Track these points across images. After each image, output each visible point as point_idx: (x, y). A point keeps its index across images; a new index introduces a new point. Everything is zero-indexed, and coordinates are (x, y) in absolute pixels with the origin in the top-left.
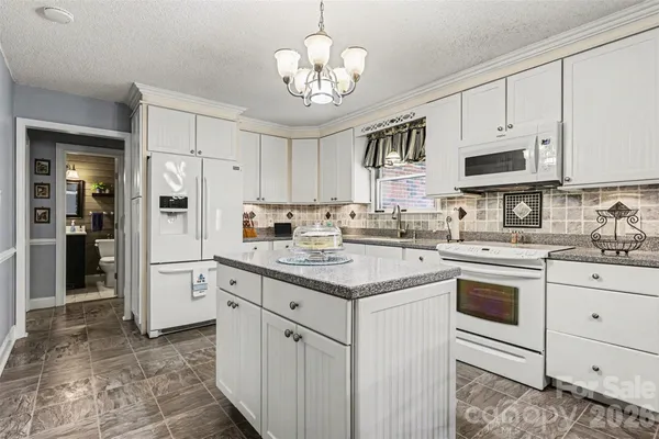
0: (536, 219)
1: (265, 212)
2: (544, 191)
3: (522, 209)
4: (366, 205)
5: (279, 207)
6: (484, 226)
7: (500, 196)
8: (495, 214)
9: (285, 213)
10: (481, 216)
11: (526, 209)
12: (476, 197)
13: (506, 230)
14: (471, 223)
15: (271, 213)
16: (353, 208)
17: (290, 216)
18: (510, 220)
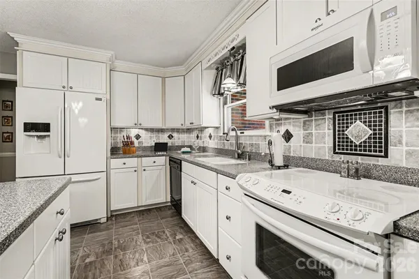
0: (380, 144)
1: (149, 134)
2: (391, 105)
3: (358, 131)
4: (217, 128)
5: (161, 131)
6: (311, 152)
7: (329, 116)
8: (323, 137)
9: (166, 135)
10: (307, 139)
11: (364, 131)
12: (303, 118)
13: (337, 158)
14: (298, 147)
15: (154, 135)
16: (210, 131)
17: (170, 137)
18: (342, 144)
